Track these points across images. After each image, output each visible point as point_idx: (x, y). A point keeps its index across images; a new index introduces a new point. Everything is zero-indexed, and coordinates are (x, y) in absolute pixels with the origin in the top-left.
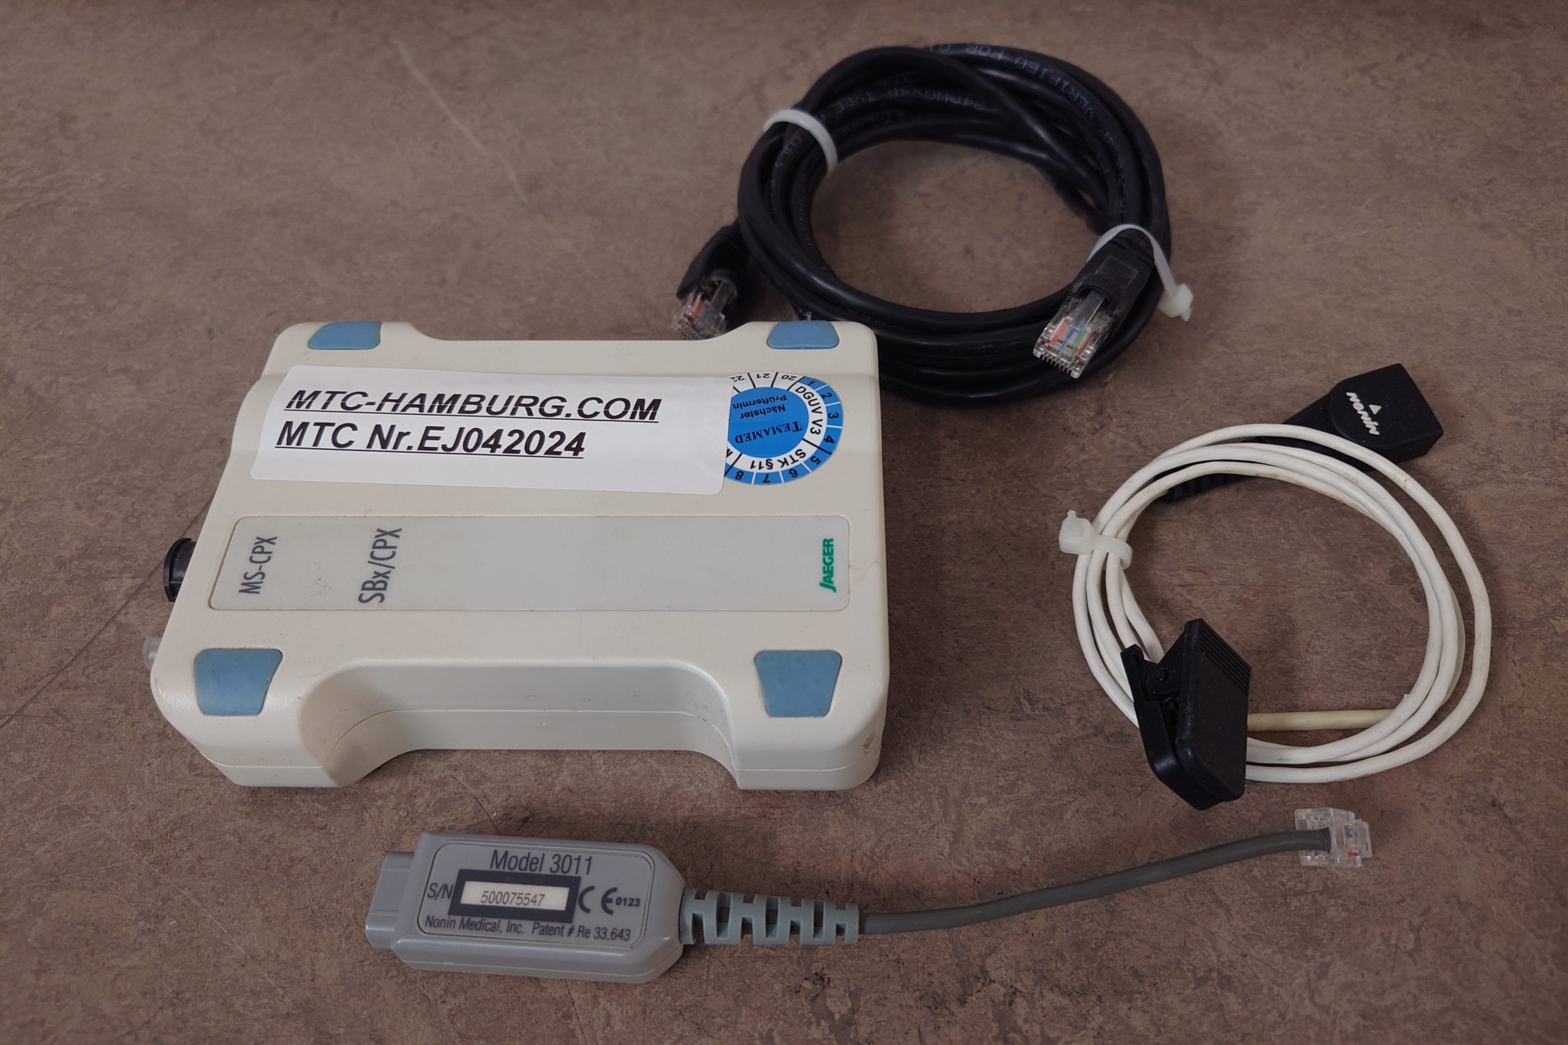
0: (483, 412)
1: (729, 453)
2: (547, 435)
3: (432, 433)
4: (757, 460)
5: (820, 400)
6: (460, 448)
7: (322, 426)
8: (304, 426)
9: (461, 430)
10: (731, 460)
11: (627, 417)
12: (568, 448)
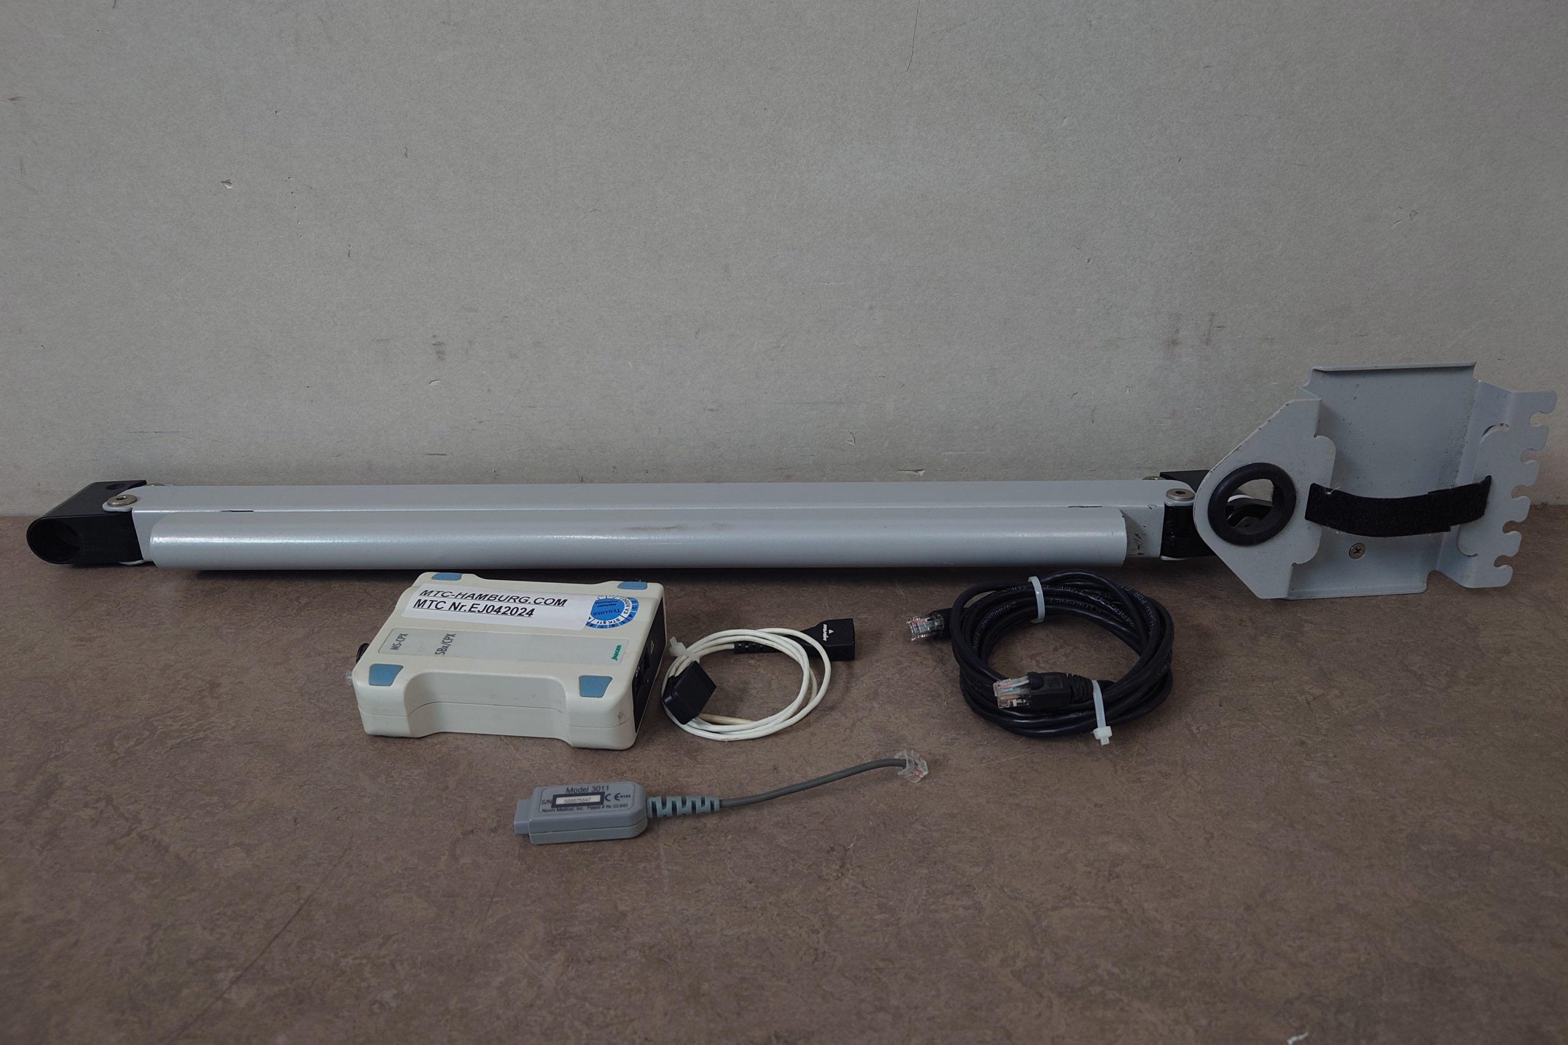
0: (497, 600)
1: (590, 618)
2: (520, 609)
3: (475, 606)
4: (600, 621)
5: (631, 603)
6: (485, 611)
7: (433, 601)
8: (425, 601)
9: (487, 605)
10: (589, 621)
11: (553, 604)
12: (527, 614)
